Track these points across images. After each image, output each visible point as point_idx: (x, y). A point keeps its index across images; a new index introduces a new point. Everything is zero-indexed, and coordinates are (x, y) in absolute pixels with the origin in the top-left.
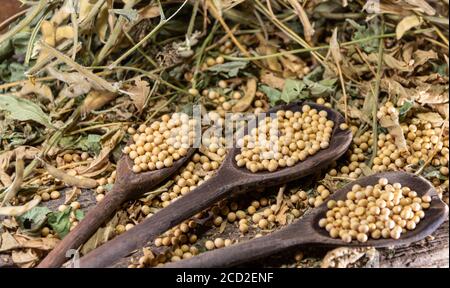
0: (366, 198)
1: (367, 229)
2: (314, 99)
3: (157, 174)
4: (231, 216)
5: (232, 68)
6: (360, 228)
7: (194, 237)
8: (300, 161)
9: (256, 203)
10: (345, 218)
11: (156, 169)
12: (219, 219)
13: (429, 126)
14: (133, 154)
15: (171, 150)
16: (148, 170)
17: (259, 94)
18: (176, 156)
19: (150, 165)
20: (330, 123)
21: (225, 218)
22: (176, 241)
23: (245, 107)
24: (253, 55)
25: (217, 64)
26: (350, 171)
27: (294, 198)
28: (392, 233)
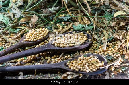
0: (84, 60)
1: (79, 68)
2: (86, 31)
3: (30, 42)
4: (46, 58)
5: (66, 18)
6: (77, 67)
7: (33, 61)
8: (71, 46)
9: (55, 56)
10: (75, 64)
11: (31, 41)
12: (42, 58)
13: (117, 45)
14: (26, 36)
15: (37, 37)
16: (29, 41)
17: (72, 27)
18: (38, 39)
19: (30, 40)
20: (86, 38)
21: (44, 58)
22: (28, 61)
23: (66, 30)
24: (73, 15)
25: (62, 16)
26: (87, 53)
27: (66, 57)
28: (86, 71)
